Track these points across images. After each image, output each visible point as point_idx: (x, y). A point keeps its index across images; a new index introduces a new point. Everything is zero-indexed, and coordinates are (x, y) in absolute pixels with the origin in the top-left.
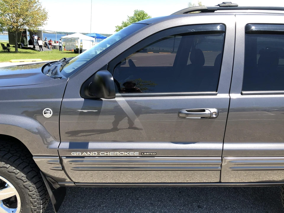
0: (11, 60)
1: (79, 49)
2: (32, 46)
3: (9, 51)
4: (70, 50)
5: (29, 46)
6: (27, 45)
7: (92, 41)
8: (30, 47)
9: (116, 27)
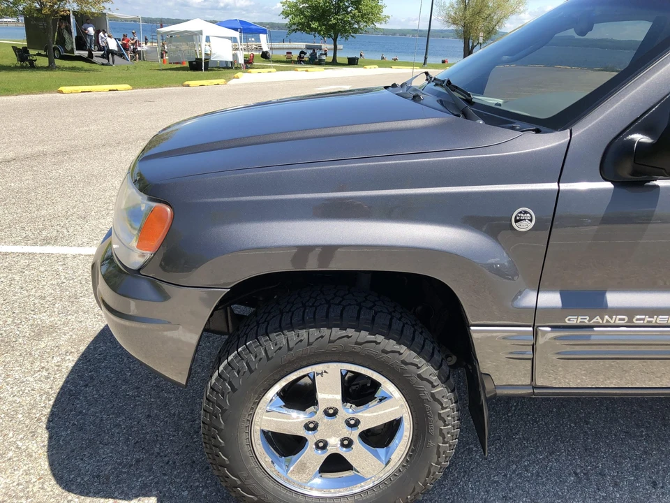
0: (61, 89)
1: (201, 59)
2: (85, 53)
3: (32, 67)
4: (177, 63)
5: (77, 53)
6: (72, 51)
7: (234, 40)
8: (80, 56)
9: (284, 4)
